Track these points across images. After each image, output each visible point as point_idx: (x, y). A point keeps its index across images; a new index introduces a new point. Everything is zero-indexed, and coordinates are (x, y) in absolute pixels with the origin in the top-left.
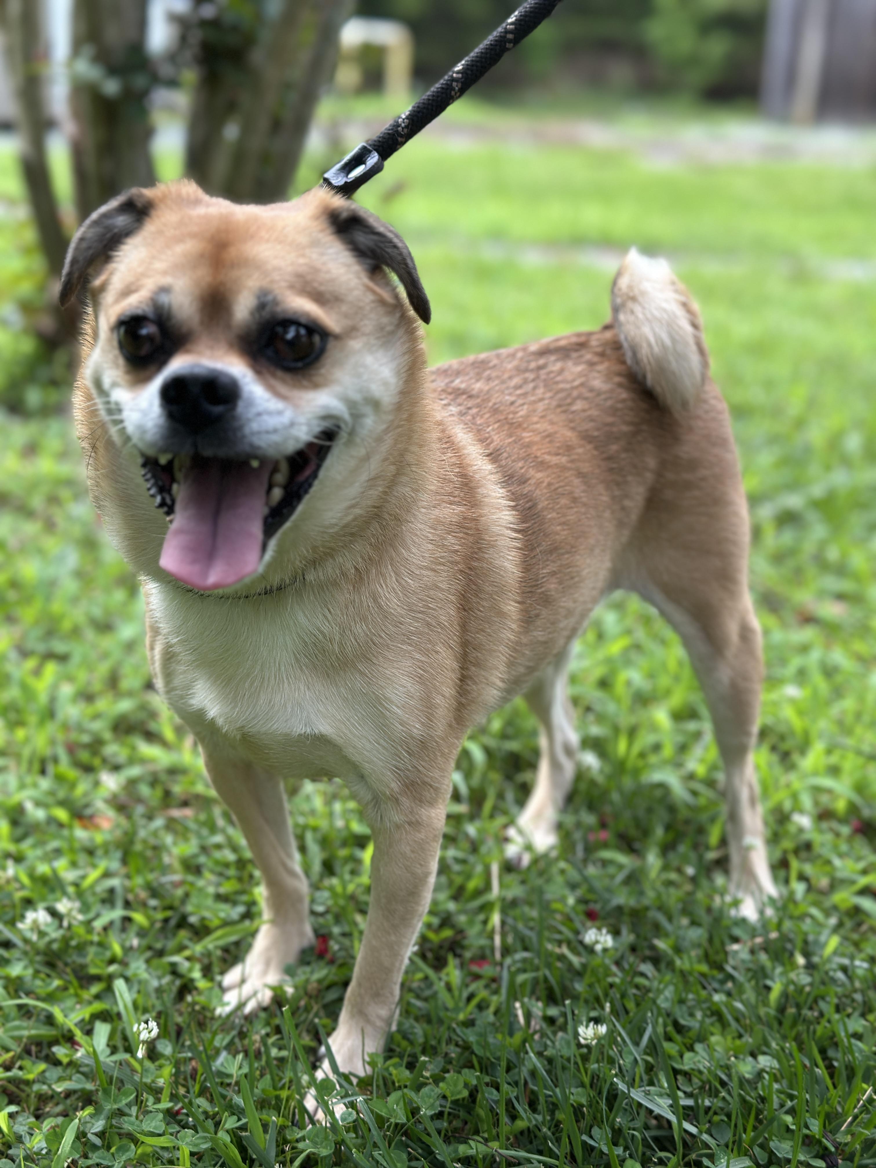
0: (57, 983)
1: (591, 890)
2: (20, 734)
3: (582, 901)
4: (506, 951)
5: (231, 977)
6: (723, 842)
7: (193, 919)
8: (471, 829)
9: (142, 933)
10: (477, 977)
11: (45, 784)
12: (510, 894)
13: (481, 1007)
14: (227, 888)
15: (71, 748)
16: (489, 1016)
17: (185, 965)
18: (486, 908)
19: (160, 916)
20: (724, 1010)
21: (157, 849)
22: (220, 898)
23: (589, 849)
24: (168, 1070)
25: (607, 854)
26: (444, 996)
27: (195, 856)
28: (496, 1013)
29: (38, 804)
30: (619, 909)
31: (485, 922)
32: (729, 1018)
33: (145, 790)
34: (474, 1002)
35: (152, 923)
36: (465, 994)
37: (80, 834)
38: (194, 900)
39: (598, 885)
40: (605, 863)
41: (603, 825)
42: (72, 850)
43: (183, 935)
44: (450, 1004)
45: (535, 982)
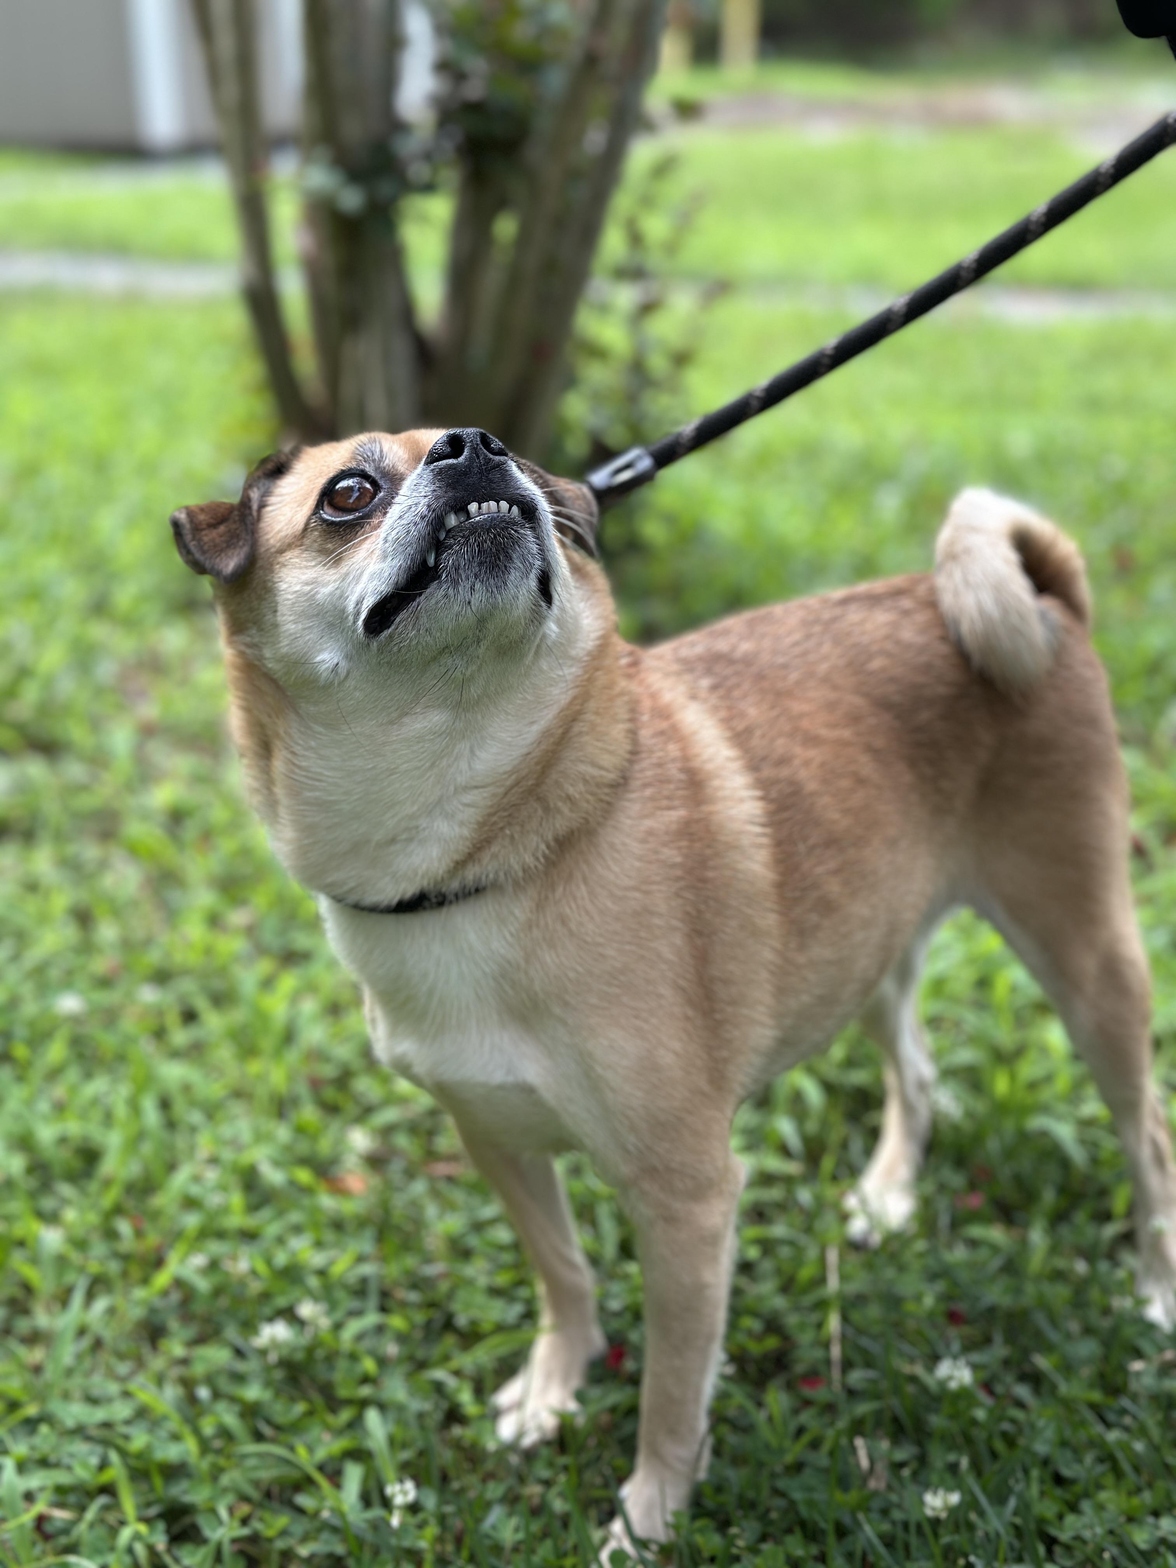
0: (300, 1408)
1: (955, 1284)
2: (254, 1067)
3: (945, 1298)
4: (847, 1365)
5: (507, 1396)
6: (1131, 1211)
7: (462, 1321)
8: (805, 1195)
9: (402, 1338)
10: (807, 1403)
11: (283, 1133)
12: (853, 1288)
13: (815, 1445)
14: (502, 1279)
15: (316, 1084)
16: (822, 1458)
17: (451, 1382)
18: (822, 1305)
19: (420, 1317)
20: (1120, 1456)
21: (419, 1223)
22: (495, 1292)
23: (956, 1224)
24: (432, 1530)
25: (976, 1231)
26: (765, 1433)
27: (463, 1235)
28: (831, 1454)
29: (277, 1164)
30: (992, 1311)
31: (820, 1325)
32: (1126, 1467)
33: (402, 1141)
34: (806, 1439)
35: (413, 1326)
36: (793, 1426)
37: (327, 1201)
38: (462, 1295)
39: (964, 1276)
40: (973, 1244)
41: (973, 1186)
42: (316, 1225)
43: (450, 1341)
44: (774, 1442)
45: (878, 1416)
